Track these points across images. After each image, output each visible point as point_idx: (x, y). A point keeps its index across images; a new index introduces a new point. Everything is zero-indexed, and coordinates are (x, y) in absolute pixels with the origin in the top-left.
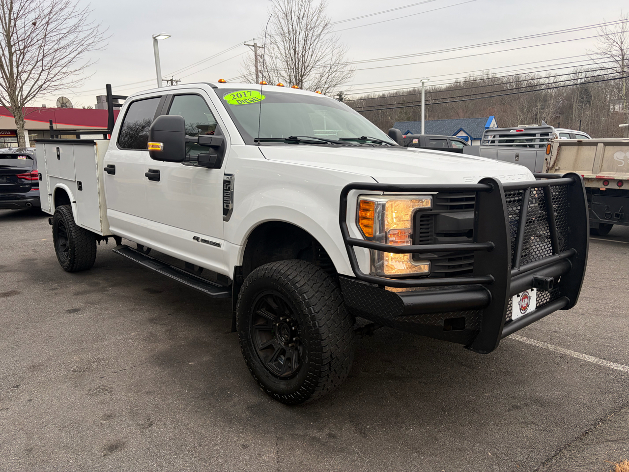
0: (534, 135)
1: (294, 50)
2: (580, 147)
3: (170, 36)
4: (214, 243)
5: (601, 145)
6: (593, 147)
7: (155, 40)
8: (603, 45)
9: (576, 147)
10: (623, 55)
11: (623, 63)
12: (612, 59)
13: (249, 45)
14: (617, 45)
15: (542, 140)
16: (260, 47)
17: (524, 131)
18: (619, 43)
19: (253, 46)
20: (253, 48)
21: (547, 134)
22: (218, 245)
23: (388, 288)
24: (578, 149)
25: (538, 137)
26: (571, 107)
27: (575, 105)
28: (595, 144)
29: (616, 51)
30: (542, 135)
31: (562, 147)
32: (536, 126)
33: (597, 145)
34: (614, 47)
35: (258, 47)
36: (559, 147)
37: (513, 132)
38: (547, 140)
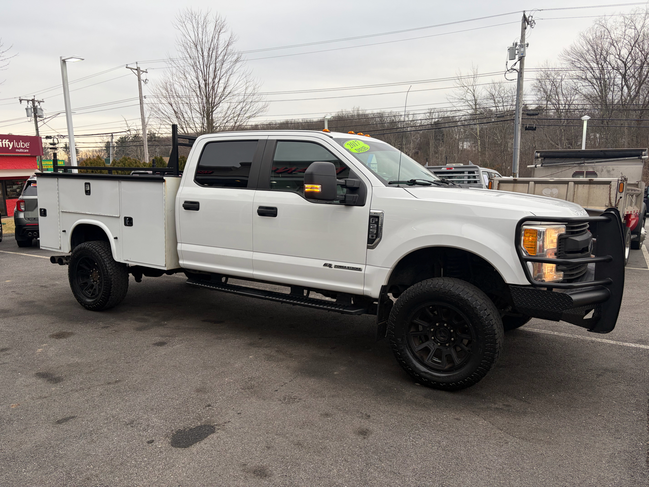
0: (463, 172)
1: (205, 80)
2: (515, 184)
3: (83, 60)
4: (353, 268)
5: (532, 183)
6: (525, 184)
7: (64, 61)
8: (461, 92)
9: (512, 185)
10: (476, 100)
11: (476, 107)
12: (467, 103)
13: (131, 69)
14: (470, 92)
15: (469, 177)
16: (143, 72)
17: (453, 169)
18: (472, 91)
19: (137, 70)
20: (136, 71)
21: (473, 172)
22: (360, 269)
23: (554, 290)
24: (514, 186)
25: (466, 174)
26: (428, 144)
27: (432, 142)
28: (528, 182)
29: (469, 97)
30: (470, 172)
31: (501, 184)
32: (462, 165)
33: (529, 183)
34: (468, 94)
35: (142, 71)
36: (498, 184)
37: (444, 169)
38: (474, 177)
